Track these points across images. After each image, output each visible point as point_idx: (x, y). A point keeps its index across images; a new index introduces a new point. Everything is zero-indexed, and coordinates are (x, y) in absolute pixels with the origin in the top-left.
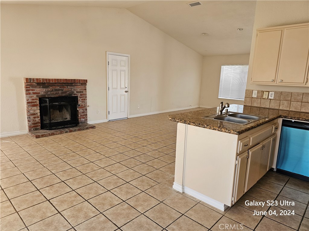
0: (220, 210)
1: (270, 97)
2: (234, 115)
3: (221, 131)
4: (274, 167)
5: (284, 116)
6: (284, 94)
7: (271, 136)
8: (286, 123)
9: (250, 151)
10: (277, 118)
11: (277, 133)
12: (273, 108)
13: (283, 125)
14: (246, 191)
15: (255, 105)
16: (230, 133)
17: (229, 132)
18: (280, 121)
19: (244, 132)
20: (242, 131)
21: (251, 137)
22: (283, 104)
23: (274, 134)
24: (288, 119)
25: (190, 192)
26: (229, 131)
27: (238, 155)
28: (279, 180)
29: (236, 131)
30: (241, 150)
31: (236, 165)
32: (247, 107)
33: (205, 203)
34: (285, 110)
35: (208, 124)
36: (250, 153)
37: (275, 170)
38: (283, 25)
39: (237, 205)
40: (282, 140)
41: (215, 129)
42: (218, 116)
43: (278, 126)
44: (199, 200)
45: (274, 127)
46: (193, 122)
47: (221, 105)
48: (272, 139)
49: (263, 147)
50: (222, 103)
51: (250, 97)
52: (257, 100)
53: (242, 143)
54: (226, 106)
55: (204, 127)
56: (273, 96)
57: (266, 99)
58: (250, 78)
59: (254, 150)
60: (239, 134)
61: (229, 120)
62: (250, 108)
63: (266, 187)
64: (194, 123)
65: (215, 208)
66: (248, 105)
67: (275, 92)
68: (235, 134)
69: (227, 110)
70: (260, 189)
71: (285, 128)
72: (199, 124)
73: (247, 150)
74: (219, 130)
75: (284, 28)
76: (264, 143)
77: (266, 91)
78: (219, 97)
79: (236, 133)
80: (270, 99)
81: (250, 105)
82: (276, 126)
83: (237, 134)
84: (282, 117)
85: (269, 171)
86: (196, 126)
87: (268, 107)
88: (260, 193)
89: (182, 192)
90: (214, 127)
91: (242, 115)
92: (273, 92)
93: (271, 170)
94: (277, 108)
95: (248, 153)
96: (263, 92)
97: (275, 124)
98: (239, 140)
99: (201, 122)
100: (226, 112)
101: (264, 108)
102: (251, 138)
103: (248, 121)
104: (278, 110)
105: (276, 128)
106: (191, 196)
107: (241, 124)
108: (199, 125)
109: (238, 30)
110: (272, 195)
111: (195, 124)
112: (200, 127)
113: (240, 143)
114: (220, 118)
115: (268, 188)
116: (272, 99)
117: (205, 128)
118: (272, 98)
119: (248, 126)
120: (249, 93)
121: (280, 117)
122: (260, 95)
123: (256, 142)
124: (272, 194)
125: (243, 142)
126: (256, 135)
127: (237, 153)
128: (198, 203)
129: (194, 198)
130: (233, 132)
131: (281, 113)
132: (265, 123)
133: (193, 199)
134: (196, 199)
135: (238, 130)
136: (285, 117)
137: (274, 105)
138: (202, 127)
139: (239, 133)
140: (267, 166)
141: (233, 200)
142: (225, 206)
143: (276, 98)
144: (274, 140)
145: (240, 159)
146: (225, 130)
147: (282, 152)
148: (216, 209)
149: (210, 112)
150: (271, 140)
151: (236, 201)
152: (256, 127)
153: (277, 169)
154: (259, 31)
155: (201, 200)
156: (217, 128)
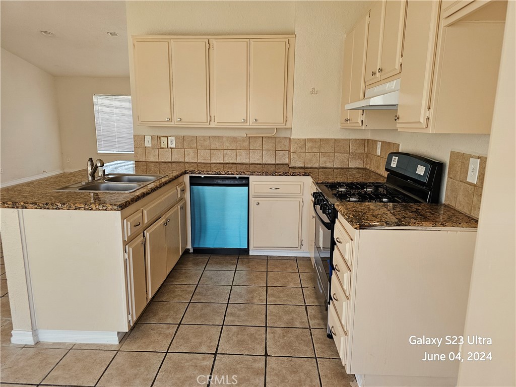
0: (112, 345)
1: (170, 146)
2: (118, 178)
3: (91, 210)
4: (189, 246)
5: (190, 171)
6: (187, 140)
7: (178, 202)
8: (195, 181)
9: (147, 232)
10: (181, 176)
11: (185, 196)
12: (176, 160)
13: (191, 184)
14: (150, 297)
15: (152, 159)
16: (106, 210)
17: (104, 208)
18: (186, 178)
19: (130, 203)
20: (126, 202)
21: (145, 209)
22: (188, 154)
23: (181, 199)
24: (196, 174)
25: (49, 336)
26: (103, 206)
27: (125, 243)
28: (197, 264)
29: (115, 205)
30: (129, 234)
31: (125, 261)
32: (139, 163)
33: (83, 344)
34: (192, 163)
35: (65, 201)
36: (148, 235)
37: (191, 251)
38: (169, 35)
39: (140, 325)
40: (194, 206)
41: (79, 209)
42: (88, 183)
43: (185, 186)
44: (70, 344)
45: (179, 189)
46: (33, 201)
47: (89, 163)
48: (179, 207)
49: (168, 220)
50: (91, 160)
51: (143, 146)
52: (153, 151)
53: (129, 223)
54: (99, 164)
55: (56, 209)
56: (174, 142)
57: (165, 148)
58: (136, 117)
59: (153, 229)
60: (122, 209)
61: (108, 189)
62: (144, 163)
63: (181, 279)
64: (35, 204)
65: (102, 345)
66: (141, 160)
67: (176, 137)
68: (115, 210)
69: (104, 171)
70: (172, 286)
71: (195, 188)
72: (47, 204)
73: (142, 231)
74: (87, 207)
75: (171, 39)
76: (168, 215)
77: (163, 137)
78: (98, 152)
79: (116, 207)
80: (170, 148)
81: (144, 159)
82: (183, 186)
83: (118, 210)
84: (188, 173)
85: (182, 255)
86: (41, 209)
87: (170, 160)
88: (174, 292)
89: (33, 343)
90: (76, 205)
91: (130, 177)
92: (173, 136)
93: (186, 252)
94: (182, 160)
95: (144, 236)
96: (160, 138)
97: (180, 184)
98: (123, 218)
99: (51, 200)
100: (102, 176)
101: (165, 162)
102: (145, 212)
103: (139, 185)
104: (184, 163)
105: (183, 190)
106: (54, 344)
107: (126, 192)
108: (46, 206)
109: (109, 34)
110: (189, 289)
111: (38, 205)
112: (48, 209)
113: (127, 223)
114: (92, 186)
115: (183, 280)
116: (173, 148)
117: (59, 209)
118: (173, 146)
119: (138, 193)
120: (139, 140)
121: (185, 173)
122: (156, 142)
123: (155, 216)
124: (188, 287)
125: (132, 220)
126: (152, 206)
127: (124, 241)
128: (70, 350)
129: (60, 344)
130: (110, 207)
131: (188, 168)
132: (163, 185)
133: (57, 346)
134: (64, 344)
135: (119, 202)
136: (192, 172)
137: (177, 157)
138: (53, 209)
139: (122, 207)
140: (179, 248)
141: (130, 318)
142: (120, 335)
143: (178, 146)
144: (183, 208)
145: (131, 249)
146: (97, 207)
147: (197, 222)
148: (106, 345)
149: (73, 178)
150: (178, 209)
151: (135, 319)
152: (149, 193)
153: (195, 249)
154: (137, 39)
155: (74, 341)
156: (83, 206)
